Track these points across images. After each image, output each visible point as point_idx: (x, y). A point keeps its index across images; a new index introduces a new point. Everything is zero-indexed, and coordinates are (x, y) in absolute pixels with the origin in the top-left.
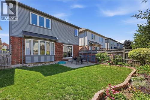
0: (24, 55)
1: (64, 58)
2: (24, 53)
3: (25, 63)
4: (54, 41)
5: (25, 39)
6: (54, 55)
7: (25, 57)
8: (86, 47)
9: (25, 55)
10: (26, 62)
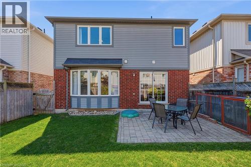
0: (69, 95)
1: (141, 103)
2: (69, 93)
3: (70, 107)
4: (119, 68)
5: (71, 71)
6: (119, 95)
7: (70, 98)
8: (220, 71)
9: (71, 95)
10: (73, 107)
